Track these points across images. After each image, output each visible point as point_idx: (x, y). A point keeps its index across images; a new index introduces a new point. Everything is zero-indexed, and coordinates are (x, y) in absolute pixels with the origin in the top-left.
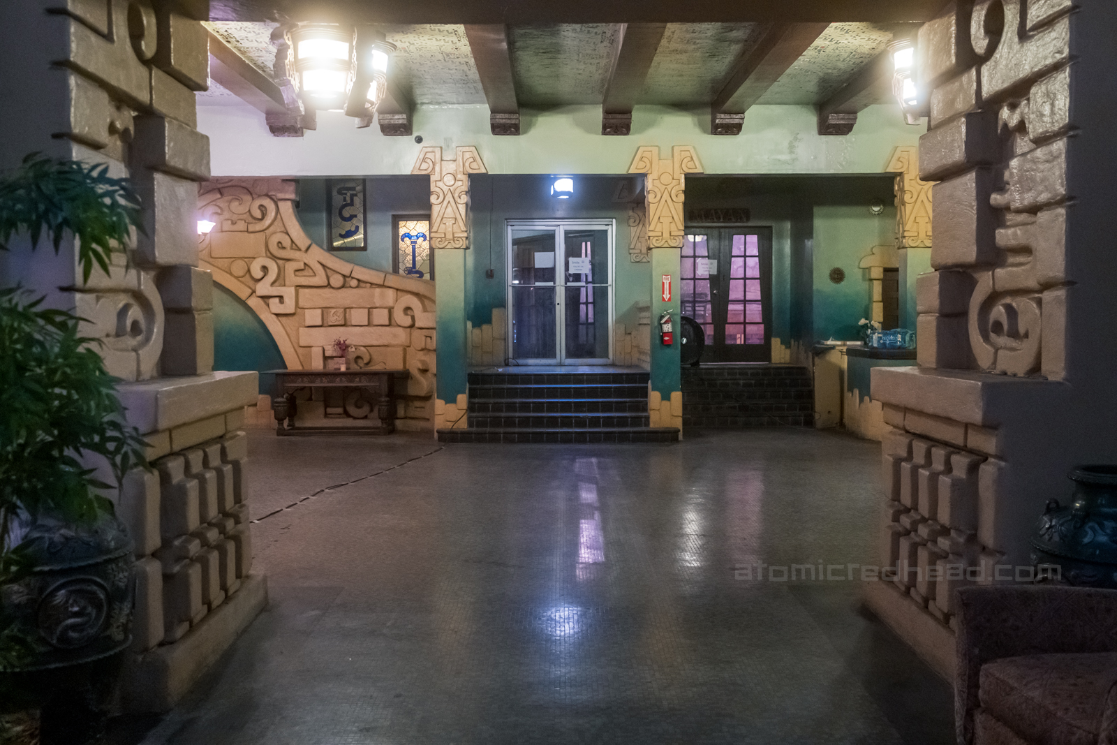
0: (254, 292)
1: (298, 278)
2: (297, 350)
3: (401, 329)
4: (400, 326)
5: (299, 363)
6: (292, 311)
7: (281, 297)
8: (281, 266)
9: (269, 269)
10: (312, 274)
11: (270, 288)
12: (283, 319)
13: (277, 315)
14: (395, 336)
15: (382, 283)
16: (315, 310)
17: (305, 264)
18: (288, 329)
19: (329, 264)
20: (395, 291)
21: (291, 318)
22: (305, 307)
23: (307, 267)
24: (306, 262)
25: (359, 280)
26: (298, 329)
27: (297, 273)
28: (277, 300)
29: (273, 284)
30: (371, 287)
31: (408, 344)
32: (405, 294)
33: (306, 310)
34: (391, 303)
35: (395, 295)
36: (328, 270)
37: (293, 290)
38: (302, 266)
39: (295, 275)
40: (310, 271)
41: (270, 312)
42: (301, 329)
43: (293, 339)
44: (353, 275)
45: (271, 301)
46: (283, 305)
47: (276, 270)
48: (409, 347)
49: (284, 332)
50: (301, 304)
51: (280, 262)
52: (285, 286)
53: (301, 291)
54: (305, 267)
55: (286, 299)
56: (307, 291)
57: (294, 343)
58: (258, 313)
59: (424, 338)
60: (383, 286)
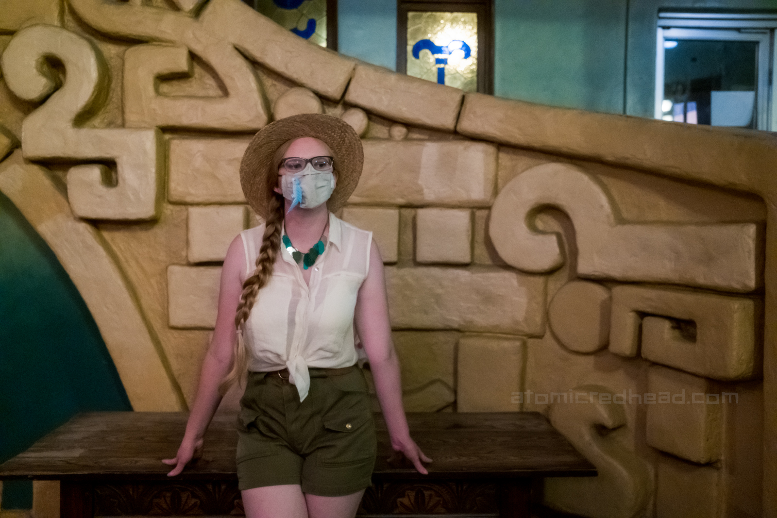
0: (16, 145)
1: (167, 102)
2: (161, 337)
3: (511, 278)
4: (507, 267)
5: (167, 383)
6: (144, 209)
7: (109, 166)
8: (114, 63)
9: (70, 68)
10: (214, 90)
11: (71, 132)
12: (118, 239)
13: (97, 224)
14: (488, 298)
15: (447, 120)
16: (222, 209)
17: (193, 57)
18: (133, 271)
19: (275, 59)
20: (491, 149)
21: (143, 234)
22: (189, 199)
23: (198, 70)
24: (198, 49)
25: (371, 115)
26: (164, 273)
27: (165, 88)
28: (95, 173)
29: (83, 118)
30: (406, 139)
31: (536, 329)
32: (523, 161)
33: (193, 210)
34: (478, 192)
35: (492, 167)
36: (268, 82)
37: (148, 140)
38: (182, 64)
39: (157, 90)
40: (210, 82)
41: (72, 212)
42: (179, 275)
43: (146, 302)
44: (352, 97)
45: (75, 175)
46: (113, 191)
47: (93, 73)
48: (540, 337)
49: (119, 282)
50: (177, 187)
51: (111, 50)
52: (123, 125)
53: (179, 146)
54: (191, 67)
55: (125, 171)
56: (198, 146)
57: (150, 315)
58: (30, 214)
59: (632, 315)
60: (456, 134)
